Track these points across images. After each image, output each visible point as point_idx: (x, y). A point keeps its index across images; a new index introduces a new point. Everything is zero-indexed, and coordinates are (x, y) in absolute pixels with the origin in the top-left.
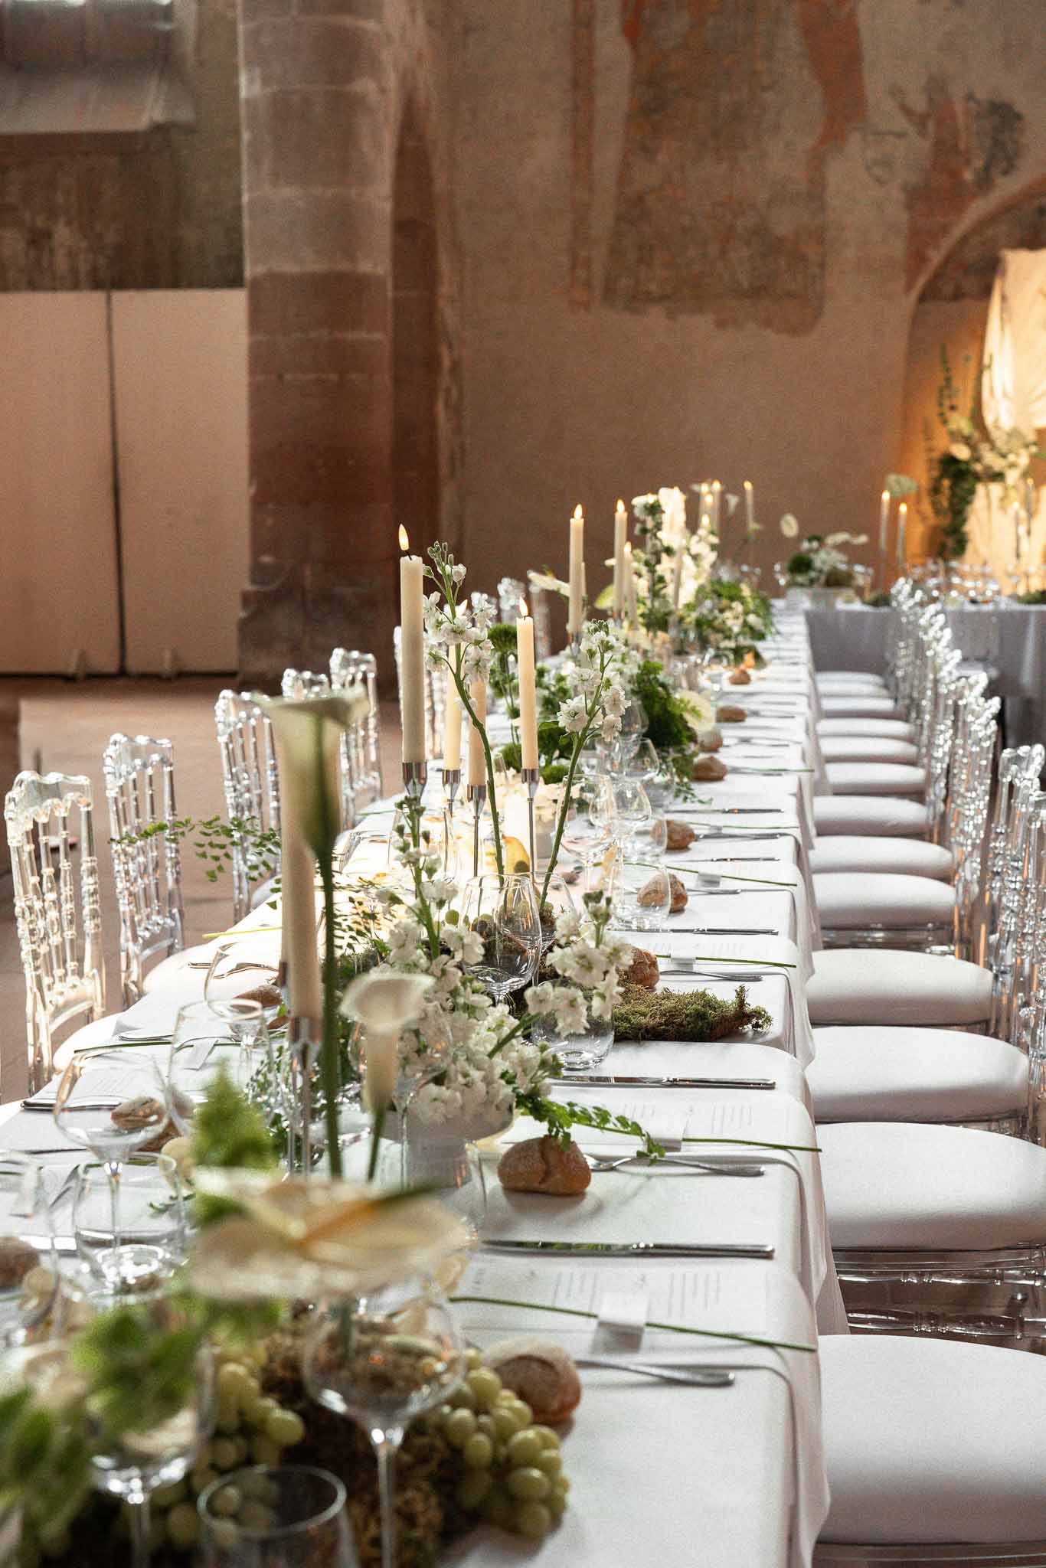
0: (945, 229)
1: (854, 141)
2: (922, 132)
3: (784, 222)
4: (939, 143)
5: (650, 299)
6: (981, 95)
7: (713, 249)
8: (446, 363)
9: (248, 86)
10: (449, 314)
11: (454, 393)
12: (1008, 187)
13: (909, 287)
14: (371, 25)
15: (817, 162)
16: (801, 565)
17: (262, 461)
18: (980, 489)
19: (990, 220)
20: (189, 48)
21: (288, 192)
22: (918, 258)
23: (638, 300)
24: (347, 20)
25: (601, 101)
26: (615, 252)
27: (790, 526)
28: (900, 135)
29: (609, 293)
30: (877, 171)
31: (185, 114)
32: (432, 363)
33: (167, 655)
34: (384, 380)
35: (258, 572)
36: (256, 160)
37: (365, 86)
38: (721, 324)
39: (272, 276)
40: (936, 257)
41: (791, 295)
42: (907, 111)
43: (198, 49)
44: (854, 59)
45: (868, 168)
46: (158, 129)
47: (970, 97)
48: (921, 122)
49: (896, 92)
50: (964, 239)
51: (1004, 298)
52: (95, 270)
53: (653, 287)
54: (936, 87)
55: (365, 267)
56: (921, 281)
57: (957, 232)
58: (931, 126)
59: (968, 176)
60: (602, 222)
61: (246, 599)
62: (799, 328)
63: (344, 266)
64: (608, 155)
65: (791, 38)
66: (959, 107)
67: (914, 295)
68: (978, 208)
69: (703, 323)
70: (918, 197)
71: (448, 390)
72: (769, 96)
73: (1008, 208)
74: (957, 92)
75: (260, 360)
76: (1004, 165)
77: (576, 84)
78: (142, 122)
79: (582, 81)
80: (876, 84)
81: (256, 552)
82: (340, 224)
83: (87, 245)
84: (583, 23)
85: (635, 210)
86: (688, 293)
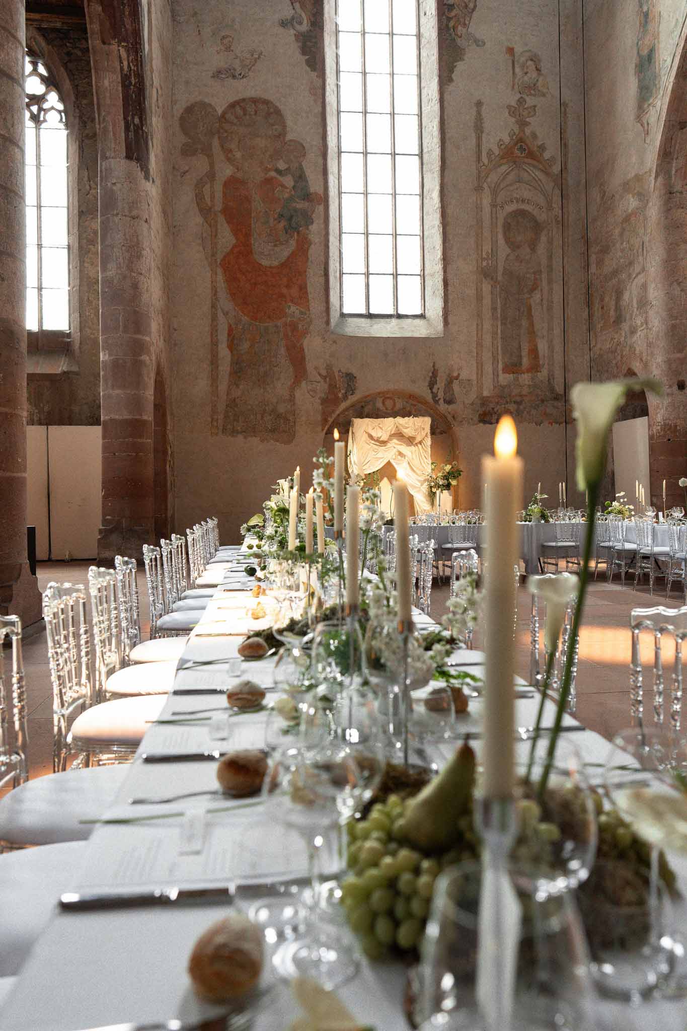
0: (333, 411)
1: (303, 384)
2: (325, 381)
3: (281, 409)
4: (330, 385)
5: (238, 432)
6: (343, 370)
7: (259, 417)
8: (169, 452)
9: (103, 356)
10: (170, 437)
11: (172, 462)
12: (352, 399)
13: (323, 430)
14: (147, 339)
15: (292, 389)
17: (106, 482)
19: (347, 409)
20: (77, 346)
21: (117, 391)
22: (325, 420)
23: (234, 433)
24: (139, 336)
25: (220, 368)
26: (226, 417)
28: (318, 382)
29: (224, 430)
30: (311, 393)
31: (75, 368)
32: (165, 452)
33: (67, 553)
34: (151, 456)
35: (105, 522)
36: (106, 380)
37: (145, 358)
38: (262, 441)
39: (111, 420)
40: (331, 420)
41: (284, 431)
42: (320, 375)
43: (80, 348)
44: (303, 358)
45: (308, 392)
46: (64, 373)
47: (340, 371)
48: (325, 378)
49: (316, 368)
51: (353, 433)
52: (40, 419)
53: (239, 428)
54: (329, 367)
55: (145, 417)
56: (326, 428)
57: (338, 412)
58: (328, 379)
59: (340, 395)
60: (221, 407)
61: (100, 531)
62: (289, 442)
63: (138, 417)
64: (223, 387)
65: (283, 351)
66: (336, 374)
67: (325, 432)
68: (343, 406)
69: (255, 441)
70: (324, 401)
71: (170, 461)
72: (275, 369)
73: (352, 406)
74: (335, 370)
75: (105, 448)
76: (351, 392)
77: (212, 363)
78: (59, 371)
79: (214, 361)
80: (310, 367)
81: (104, 515)
82: (136, 403)
83: (36, 411)
84: (215, 344)
85: (232, 404)
86: (250, 431)
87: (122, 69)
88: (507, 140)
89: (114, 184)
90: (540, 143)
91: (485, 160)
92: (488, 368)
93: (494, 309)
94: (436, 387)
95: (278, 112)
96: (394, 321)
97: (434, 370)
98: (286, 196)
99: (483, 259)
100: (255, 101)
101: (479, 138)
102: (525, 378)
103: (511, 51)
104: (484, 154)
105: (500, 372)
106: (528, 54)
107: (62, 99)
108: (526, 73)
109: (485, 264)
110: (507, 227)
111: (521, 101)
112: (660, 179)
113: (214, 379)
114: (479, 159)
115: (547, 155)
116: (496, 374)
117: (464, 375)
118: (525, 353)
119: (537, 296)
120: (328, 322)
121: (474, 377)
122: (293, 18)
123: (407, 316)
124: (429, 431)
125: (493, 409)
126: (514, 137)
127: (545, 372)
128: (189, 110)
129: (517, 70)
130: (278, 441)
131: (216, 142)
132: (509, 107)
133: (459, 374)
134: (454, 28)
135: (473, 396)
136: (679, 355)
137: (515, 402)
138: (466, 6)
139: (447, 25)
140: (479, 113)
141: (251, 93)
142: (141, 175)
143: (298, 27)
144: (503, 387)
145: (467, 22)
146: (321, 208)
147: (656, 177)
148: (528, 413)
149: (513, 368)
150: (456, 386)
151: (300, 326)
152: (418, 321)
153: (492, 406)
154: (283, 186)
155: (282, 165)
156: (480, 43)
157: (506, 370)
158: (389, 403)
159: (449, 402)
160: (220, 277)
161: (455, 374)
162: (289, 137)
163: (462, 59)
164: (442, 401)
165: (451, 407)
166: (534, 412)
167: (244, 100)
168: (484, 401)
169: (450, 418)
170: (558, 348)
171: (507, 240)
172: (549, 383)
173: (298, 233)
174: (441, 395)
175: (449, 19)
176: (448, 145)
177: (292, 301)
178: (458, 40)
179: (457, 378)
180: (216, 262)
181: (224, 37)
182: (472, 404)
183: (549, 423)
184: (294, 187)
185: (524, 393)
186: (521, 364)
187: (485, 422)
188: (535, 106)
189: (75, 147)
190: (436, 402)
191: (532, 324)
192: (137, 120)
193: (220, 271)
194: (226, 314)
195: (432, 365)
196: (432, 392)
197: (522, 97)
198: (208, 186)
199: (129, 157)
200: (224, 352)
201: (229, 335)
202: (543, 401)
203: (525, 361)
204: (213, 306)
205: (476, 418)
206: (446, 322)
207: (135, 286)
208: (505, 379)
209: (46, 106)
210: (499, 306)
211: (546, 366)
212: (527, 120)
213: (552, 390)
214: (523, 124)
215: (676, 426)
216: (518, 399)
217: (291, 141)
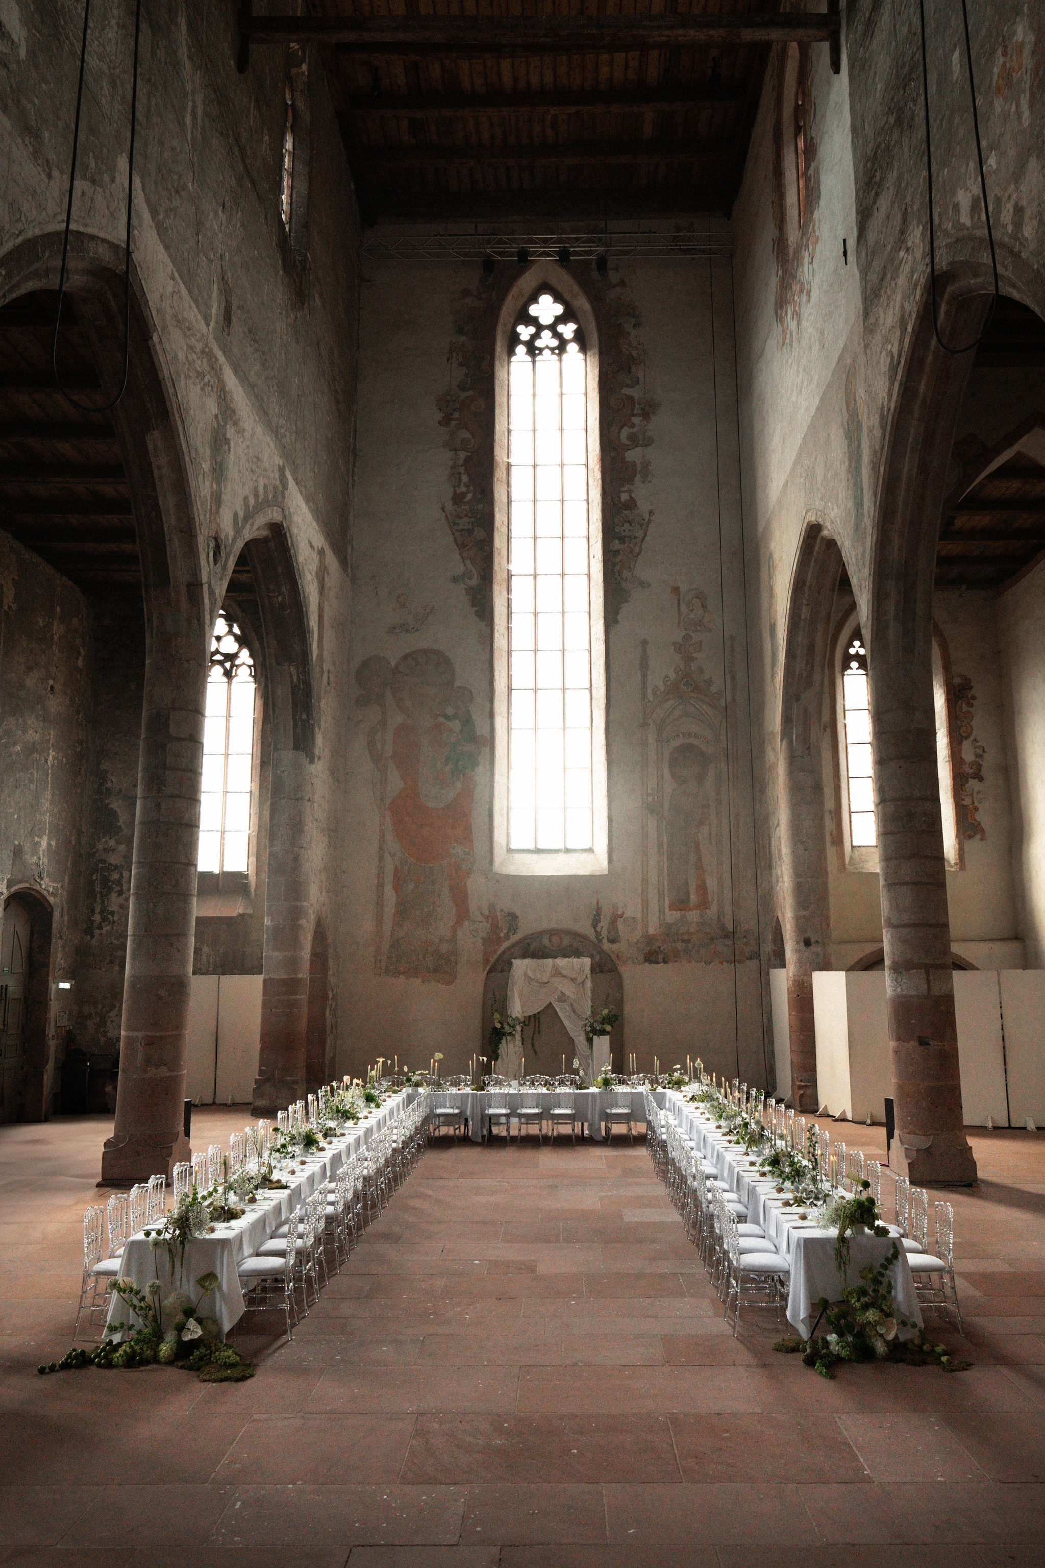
0: (495, 951)
1: (466, 923)
2: (488, 921)
3: (444, 948)
4: (492, 924)
5: (400, 973)
6: (505, 910)
7: (421, 957)
8: (331, 996)
9: (267, 921)
10: (332, 980)
11: (334, 1005)
12: (514, 939)
13: (484, 971)
14: (305, 904)
15: (455, 930)
16: (409, 1080)
17: (264, 1036)
18: (504, 1038)
19: (509, 948)
20: (253, 890)
21: (276, 954)
22: (486, 960)
23: (397, 973)
24: (298, 903)
25: (386, 909)
26: (389, 958)
27: (406, 1069)
28: (480, 922)
29: (387, 971)
30: (473, 933)
31: (250, 911)
32: (325, 997)
33: (230, 1097)
34: (306, 1008)
35: (261, 1073)
36: (268, 945)
37: (303, 922)
38: (423, 981)
39: (271, 973)
40: (492, 960)
41: (446, 972)
42: (481, 914)
43: (255, 891)
45: (471, 932)
46: (240, 915)
47: (502, 911)
48: (487, 918)
49: (479, 909)
50: (504, 952)
51: (514, 973)
52: (215, 961)
53: (402, 969)
54: (492, 907)
55: (300, 976)
56: (488, 968)
57: (499, 952)
58: (490, 919)
59: (502, 935)
61: (256, 1081)
62: (449, 983)
63: (293, 976)
65: (446, 891)
66: (499, 914)
67: (485, 973)
68: (504, 947)
70: (485, 941)
71: (331, 1005)
72: (439, 909)
73: (514, 946)
74: (498, 909)
75: (265, 1005)
76: (513, 931)
77: (377, 903)
78: (235, 914)
79: (380, 903)
80: (473, 906)
81: (260, 1067)
82: (293, 963)
83: (212, 953)
84: (381, 886)
85: (395, 944)
86: (413, 971)
87: (292, 681)
88: (672, 676)
89: (283, 772)
90: (706, 677)
91: (650, 696)
92: (654, 906)
93: (660, 845)
94: (600, 925)
95: (448, 662)
96: (562, 856)
97: (598, 908)
98: (453, 740)
99: (648, 795)
100: (425, 652)
101: (644, 676)
102: (693, 916)
103: (676, 590)
104: (649, 691)
105: (667, 910)
106: (694, 592)
107: (251, 656)
108: (692, 610)
109: (650, 799)
110: (673, 763)
111: (687, 638)
112: (784, 742)
113: (379, 920)
114: (644, 696)
115: (714, 689)
116: (661, 911)
117: (628, 914)
118: (692, 889)
119: (705, 829)
120: (491, 862)
121: (639, 916)
122: (464, 574)
123: (574, 851)
124: (589, 972)
125: (659, 947)
126: (680, 673)
127: (714, 908)
128: (365, 664)
129: (683, 608)
130: (439, 982)
131: (388, 693)
132: (674, 644)
133: (623, 912)
134: (620, 572)
135: (638, 934)
136: (805, 913)
137: (683, 941)
138: (632, 551)
139: (612, 570)
140: (644, 651)
141: (424, 645)
142: (305, 761)
143: (468, 581)
144: (670, 925)
145: (632, 566)
146: (487, 749)
147: (782, 740)
148: (698, 952)
149: (681, 904)
150: (620, 925)
151: (464, 866)
152: (585, 856)
153: (657, 944)
154: (451, 731)
155: (450, 711)
156: (644, 585)
157: (673, 906)
158: (555, 940)
159: (613, 941)
160: (388, 821)
161: (620, 912)
162: (458, 683)
163: (627, 601)
164: (605, 941)
165: (615, 947)
166: (703, 951)
167: (415, 652)
168: (650, 940)
169: (614, 957)
170: (728, 883)
171: (673, 775)
172: (719, 920)
173: (464, 775)
174: (604, 933)
175: (614, 565)
176: (613, 684)
177: (456, 841)
178: (623, 584)
179: (621, 916)
180: (385, 804)
181: (399, 597)
182: (637, 943)
183: (720, 962)
184: (461, 731)
185: (692, 930)
186: (688, 900)
187: (651, 962)
188: (701, 642)
189: (259, 703)
190: (600, 941)
191: (699, 859)
192: (304, 716)
193: (388, 813)
194: (392, 855)
195: (595, 902)
196: (596, 931)
197: (687, 634)
198: (379, 734)
199: (296, 747)
200: (389, 892)
201: (395, 875)
202: (712, 939)
203: (693, 898)
204: (381, 848)
205: (641, 958)
206: (610, 861)
207: (296, 859)
208: (672, 916)
209: (237, 662)
210: (665, 840)
211: (715, 901)
212: (694, 655)
213: (723, 927)
214: (689, 659)
215: (803, 983)
216: (686, 937)
217: (459, 687)
